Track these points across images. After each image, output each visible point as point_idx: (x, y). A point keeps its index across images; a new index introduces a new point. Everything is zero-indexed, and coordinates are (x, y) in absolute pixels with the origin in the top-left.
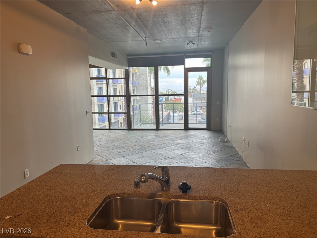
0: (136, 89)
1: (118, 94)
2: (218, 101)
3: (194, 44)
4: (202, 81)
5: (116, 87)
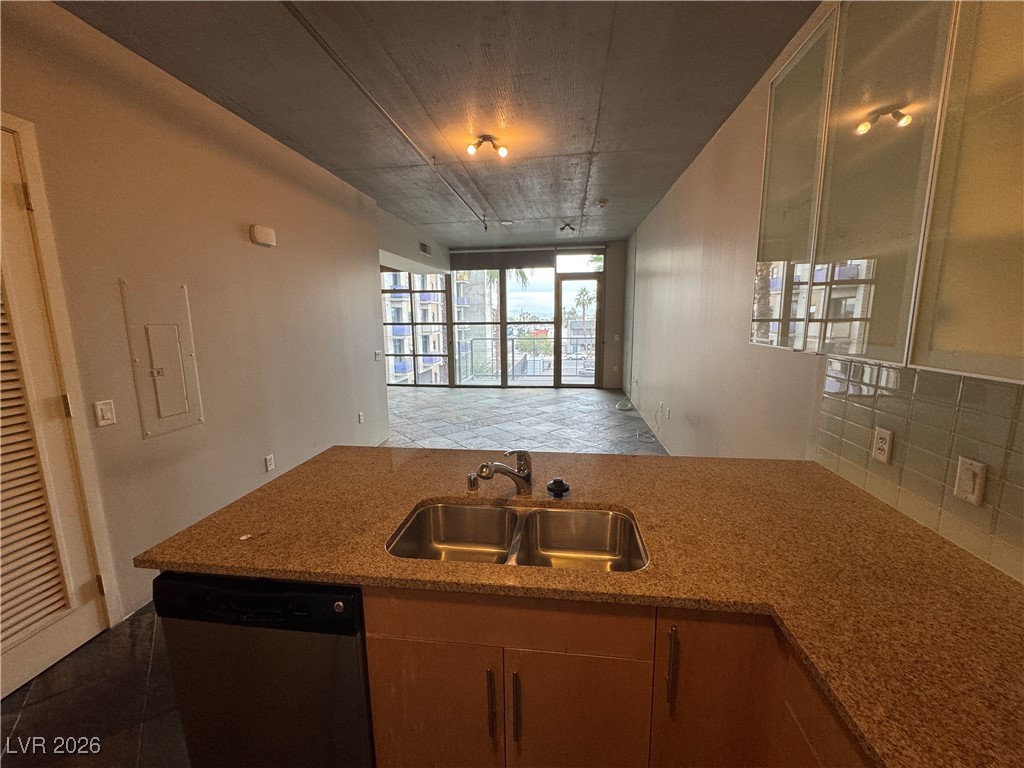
1: (431, 321)
2: (616, 336)
3: (573, 229)
4: (585, 298)
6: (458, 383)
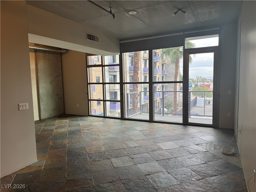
0: (165, 77)
2: (229, 91)
5: (146, 75)
6: (126, 117)
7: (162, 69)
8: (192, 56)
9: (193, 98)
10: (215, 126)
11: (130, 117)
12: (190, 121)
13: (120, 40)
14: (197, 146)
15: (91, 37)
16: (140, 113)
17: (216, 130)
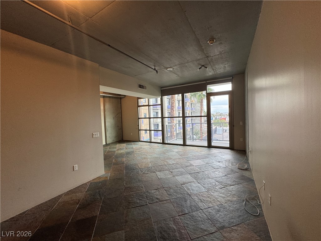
0: (193, 112)
2: (241, 122)
6: (166, 142)
7: (191, 107)
8: (212, 97)
9: (214, 128)
10: (231, 148)
11: (169, 142)
12: (213, 144)
13: (161, 88)
14: (218, 163)
15: (141, 86)
16: (176, 139)
17: (232, 151)
